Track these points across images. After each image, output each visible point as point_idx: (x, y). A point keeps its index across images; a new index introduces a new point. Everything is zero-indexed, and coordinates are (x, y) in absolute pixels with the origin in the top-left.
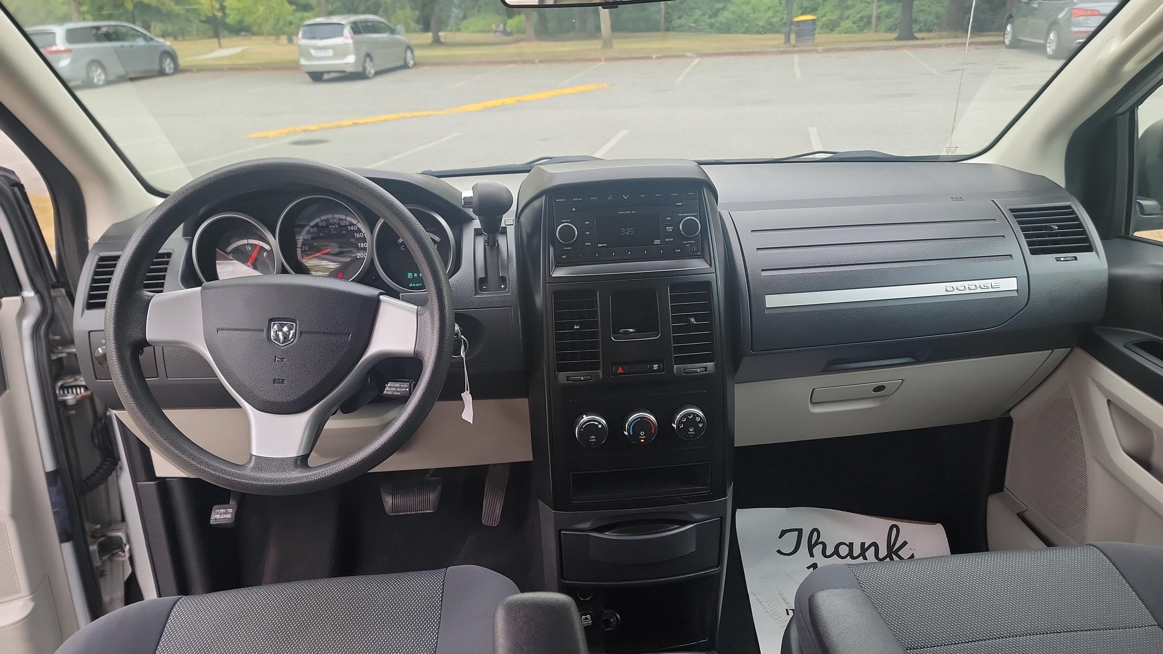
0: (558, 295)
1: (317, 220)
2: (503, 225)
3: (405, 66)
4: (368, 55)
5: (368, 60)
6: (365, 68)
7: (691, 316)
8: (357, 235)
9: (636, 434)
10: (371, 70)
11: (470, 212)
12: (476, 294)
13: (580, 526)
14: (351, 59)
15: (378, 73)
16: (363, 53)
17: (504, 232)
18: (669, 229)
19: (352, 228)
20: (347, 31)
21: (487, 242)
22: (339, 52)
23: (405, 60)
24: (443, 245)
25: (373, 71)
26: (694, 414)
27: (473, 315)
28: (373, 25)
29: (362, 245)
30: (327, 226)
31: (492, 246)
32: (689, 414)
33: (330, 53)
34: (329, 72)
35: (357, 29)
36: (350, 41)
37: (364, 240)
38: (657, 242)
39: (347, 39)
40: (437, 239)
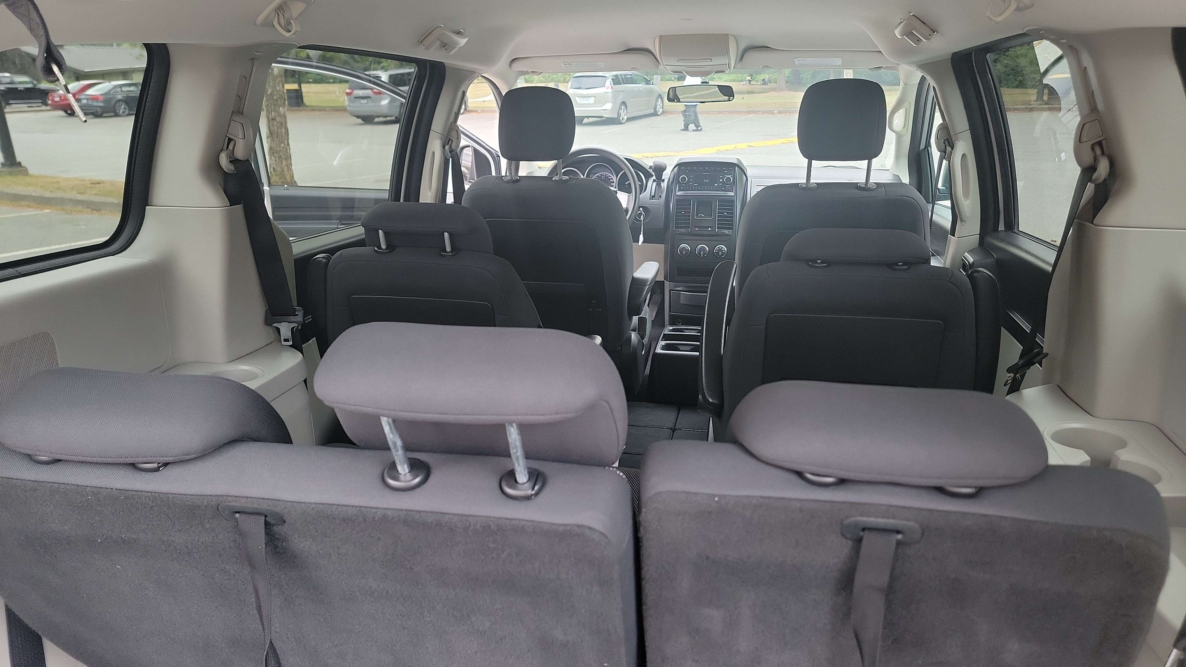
0: (678, 201)
1: (598, 174)
2: (663, 178)
3: (655, 114)
4: (624, 103)
5: (623, 107)
6: (619, 115)
7: (725, 212)
8: (611, 180)
9: (699, 253)
10: (624, 116)
11: (651, 171)
12: (650, 200)
13: (677, 289)
14: (609, 106)
15: (629, 119)
16: (619, 102)
17: (663, 181)
18: (721, 180)
19: (610, 178)
20: (608, 82)
21: (657, 184)
22: (600, 100)
23: (655, 109)
24: (641, 186)
25: (625, 118)
26: (722, 247)
27: (647, 207)
28: (631, 78)
29: (612, 184)
30: (601, 177)
31: (659, 185)
32: (720, 247)
33: (592, 100)
34: (588, 117)
35: (616, 81)
36: (610, 90)
37: (613, 182)
38: (716, 185)
39: (607, 88)
40: (640, 184)
